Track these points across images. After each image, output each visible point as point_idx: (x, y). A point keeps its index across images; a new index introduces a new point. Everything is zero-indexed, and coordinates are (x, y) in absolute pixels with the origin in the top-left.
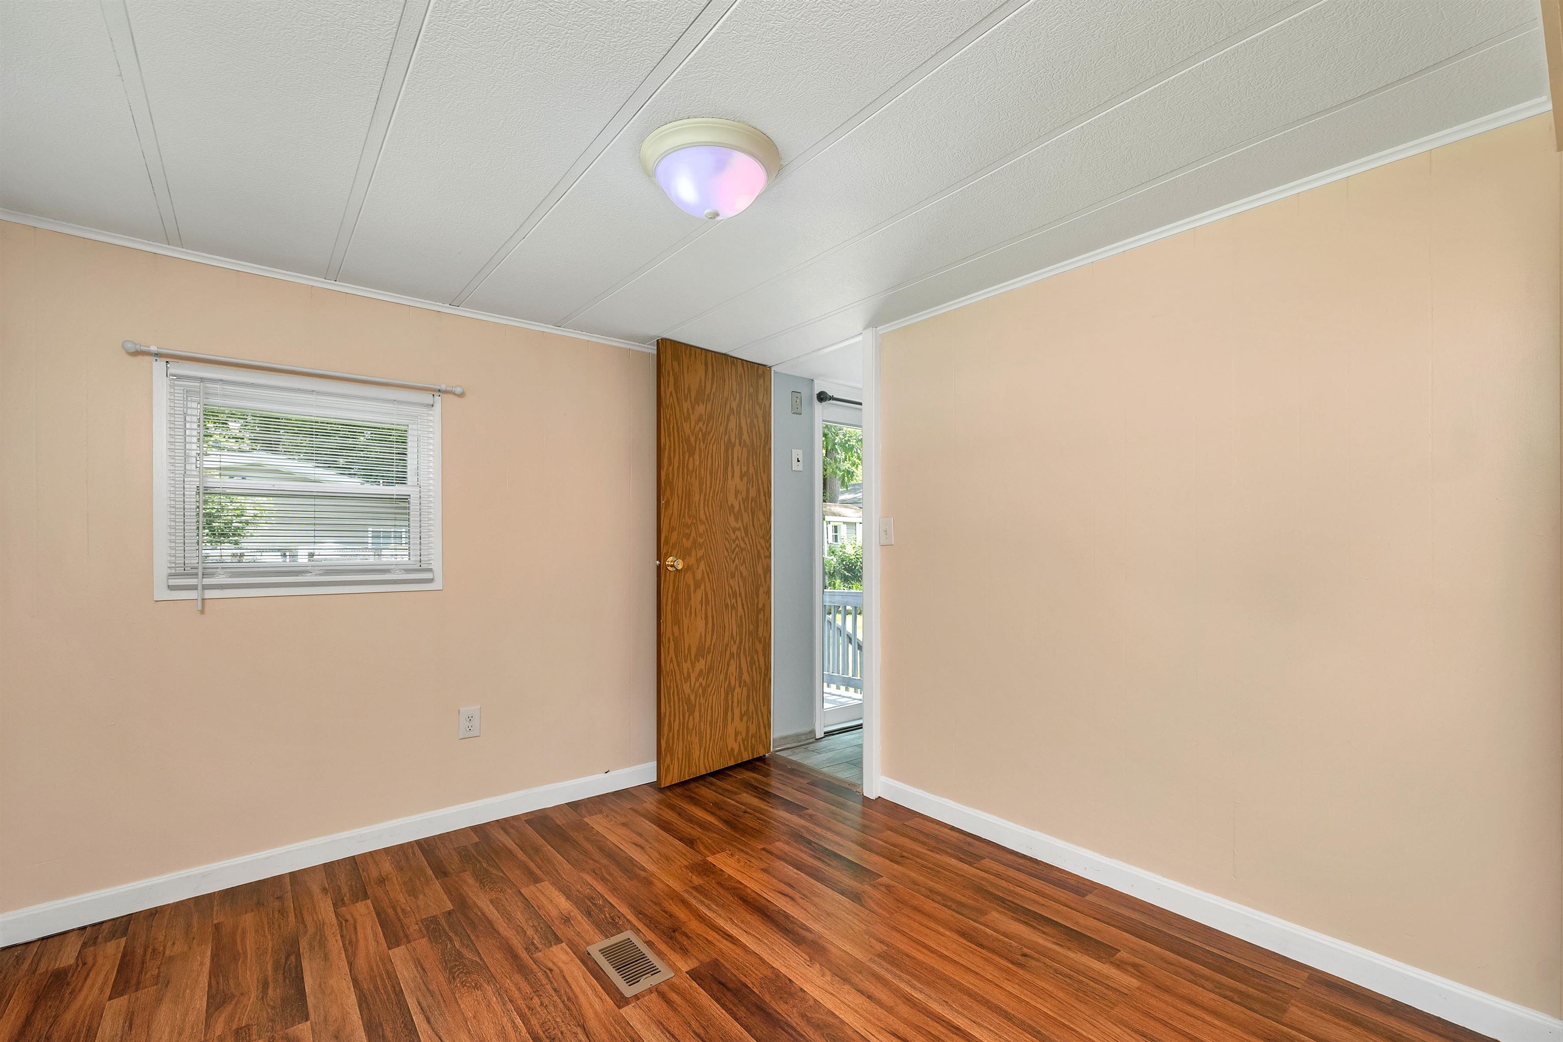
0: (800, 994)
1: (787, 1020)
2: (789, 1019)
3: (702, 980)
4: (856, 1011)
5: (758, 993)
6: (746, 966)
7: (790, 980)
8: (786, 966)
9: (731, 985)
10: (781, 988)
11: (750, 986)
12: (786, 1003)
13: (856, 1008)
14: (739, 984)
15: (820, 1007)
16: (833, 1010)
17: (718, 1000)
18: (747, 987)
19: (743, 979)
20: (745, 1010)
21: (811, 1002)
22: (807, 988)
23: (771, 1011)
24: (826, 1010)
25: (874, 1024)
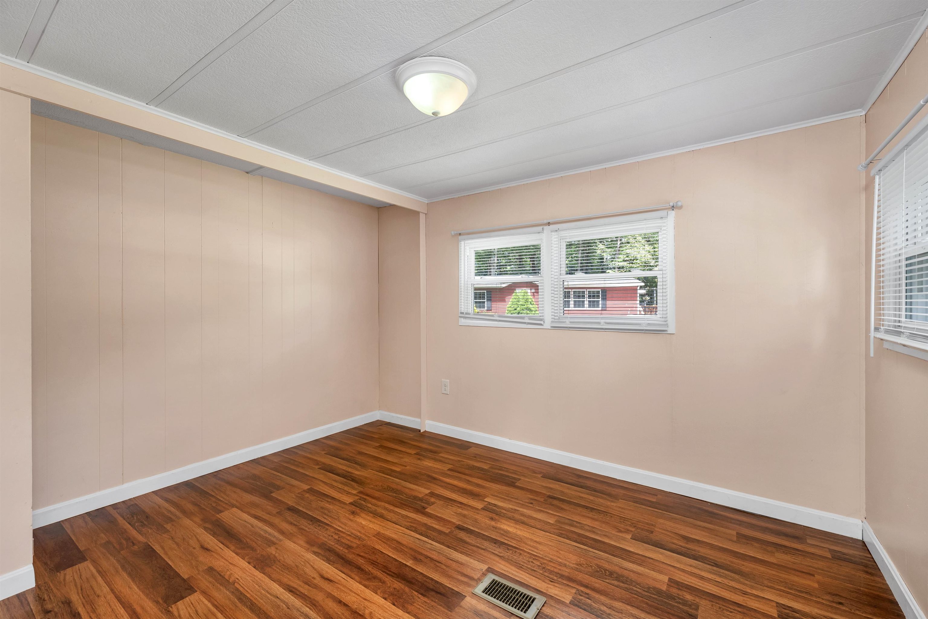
0: (386, 596)
1: (393, 578)
2: (391, 579)
3: (452, 593)
4: (351, 591)
5: (414, 592)
6: (428, 610)
7: (394, 605)
8: (399, 616)
9: (433, 593)
10: (399, 597)
11: (420, 596)
12: (394, 588)
13: (350, 593)
14: (427, 595)
15: (373, 589)
16: (365, 589)
17: (437, 582)
18: (422, 594)
19: (425, 599)
20: (418, 579)
21: (379, 591)
22: (382, 601)
23: (403, 582)
24: (370, 588)
25: (341, 585)
